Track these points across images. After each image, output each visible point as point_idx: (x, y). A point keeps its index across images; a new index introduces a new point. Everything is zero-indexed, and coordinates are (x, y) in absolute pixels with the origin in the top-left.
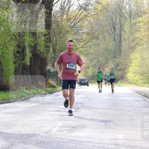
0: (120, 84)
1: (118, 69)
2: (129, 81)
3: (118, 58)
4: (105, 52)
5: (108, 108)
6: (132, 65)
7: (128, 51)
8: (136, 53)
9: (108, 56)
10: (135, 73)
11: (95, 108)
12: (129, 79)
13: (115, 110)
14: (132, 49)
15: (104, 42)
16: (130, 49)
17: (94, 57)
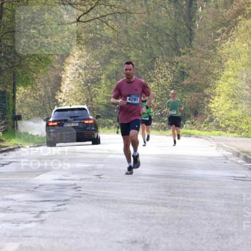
0: (188, 131)
1: (182, 85)
2: (218, 122)
3: (184, 54)
4: (147, 37)
5: (154, 201)
6: (226, 73)
7: (214, 32)
8: (237, 40)
9: (155, 48)
10: (234, 96)
11: (114, 201)
12: (217, 115)
13: (173, 207)
14: (226, 27)
15: (142, 5)
16: (221, 27)
17: (113, 49)
